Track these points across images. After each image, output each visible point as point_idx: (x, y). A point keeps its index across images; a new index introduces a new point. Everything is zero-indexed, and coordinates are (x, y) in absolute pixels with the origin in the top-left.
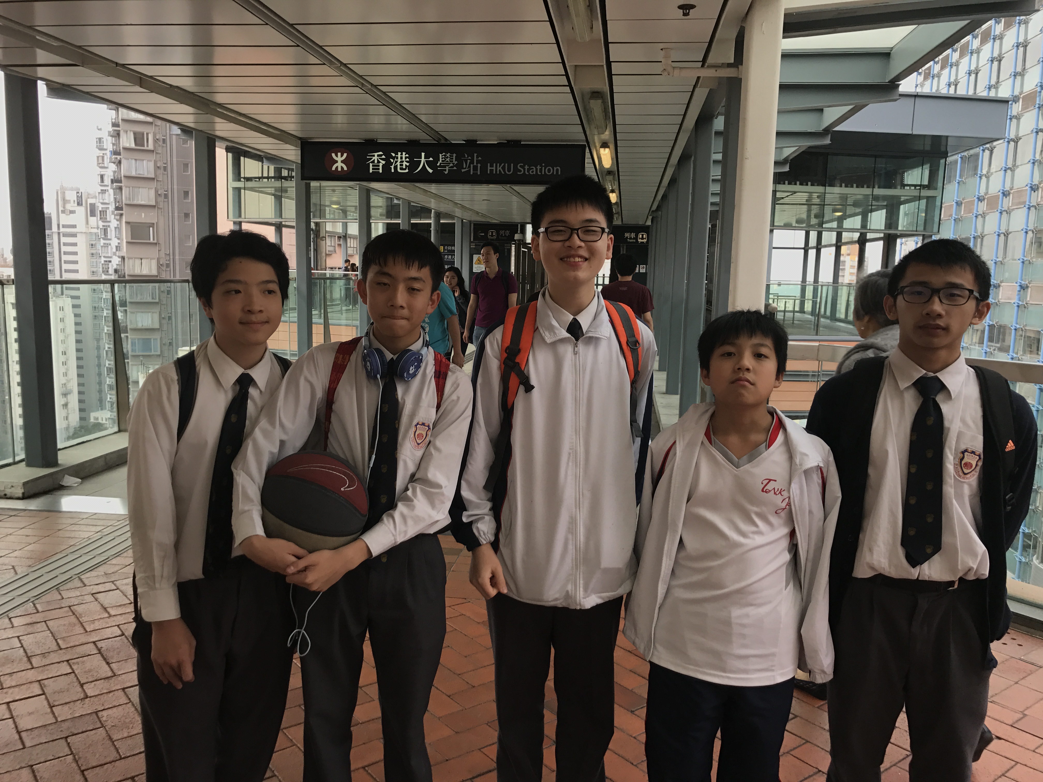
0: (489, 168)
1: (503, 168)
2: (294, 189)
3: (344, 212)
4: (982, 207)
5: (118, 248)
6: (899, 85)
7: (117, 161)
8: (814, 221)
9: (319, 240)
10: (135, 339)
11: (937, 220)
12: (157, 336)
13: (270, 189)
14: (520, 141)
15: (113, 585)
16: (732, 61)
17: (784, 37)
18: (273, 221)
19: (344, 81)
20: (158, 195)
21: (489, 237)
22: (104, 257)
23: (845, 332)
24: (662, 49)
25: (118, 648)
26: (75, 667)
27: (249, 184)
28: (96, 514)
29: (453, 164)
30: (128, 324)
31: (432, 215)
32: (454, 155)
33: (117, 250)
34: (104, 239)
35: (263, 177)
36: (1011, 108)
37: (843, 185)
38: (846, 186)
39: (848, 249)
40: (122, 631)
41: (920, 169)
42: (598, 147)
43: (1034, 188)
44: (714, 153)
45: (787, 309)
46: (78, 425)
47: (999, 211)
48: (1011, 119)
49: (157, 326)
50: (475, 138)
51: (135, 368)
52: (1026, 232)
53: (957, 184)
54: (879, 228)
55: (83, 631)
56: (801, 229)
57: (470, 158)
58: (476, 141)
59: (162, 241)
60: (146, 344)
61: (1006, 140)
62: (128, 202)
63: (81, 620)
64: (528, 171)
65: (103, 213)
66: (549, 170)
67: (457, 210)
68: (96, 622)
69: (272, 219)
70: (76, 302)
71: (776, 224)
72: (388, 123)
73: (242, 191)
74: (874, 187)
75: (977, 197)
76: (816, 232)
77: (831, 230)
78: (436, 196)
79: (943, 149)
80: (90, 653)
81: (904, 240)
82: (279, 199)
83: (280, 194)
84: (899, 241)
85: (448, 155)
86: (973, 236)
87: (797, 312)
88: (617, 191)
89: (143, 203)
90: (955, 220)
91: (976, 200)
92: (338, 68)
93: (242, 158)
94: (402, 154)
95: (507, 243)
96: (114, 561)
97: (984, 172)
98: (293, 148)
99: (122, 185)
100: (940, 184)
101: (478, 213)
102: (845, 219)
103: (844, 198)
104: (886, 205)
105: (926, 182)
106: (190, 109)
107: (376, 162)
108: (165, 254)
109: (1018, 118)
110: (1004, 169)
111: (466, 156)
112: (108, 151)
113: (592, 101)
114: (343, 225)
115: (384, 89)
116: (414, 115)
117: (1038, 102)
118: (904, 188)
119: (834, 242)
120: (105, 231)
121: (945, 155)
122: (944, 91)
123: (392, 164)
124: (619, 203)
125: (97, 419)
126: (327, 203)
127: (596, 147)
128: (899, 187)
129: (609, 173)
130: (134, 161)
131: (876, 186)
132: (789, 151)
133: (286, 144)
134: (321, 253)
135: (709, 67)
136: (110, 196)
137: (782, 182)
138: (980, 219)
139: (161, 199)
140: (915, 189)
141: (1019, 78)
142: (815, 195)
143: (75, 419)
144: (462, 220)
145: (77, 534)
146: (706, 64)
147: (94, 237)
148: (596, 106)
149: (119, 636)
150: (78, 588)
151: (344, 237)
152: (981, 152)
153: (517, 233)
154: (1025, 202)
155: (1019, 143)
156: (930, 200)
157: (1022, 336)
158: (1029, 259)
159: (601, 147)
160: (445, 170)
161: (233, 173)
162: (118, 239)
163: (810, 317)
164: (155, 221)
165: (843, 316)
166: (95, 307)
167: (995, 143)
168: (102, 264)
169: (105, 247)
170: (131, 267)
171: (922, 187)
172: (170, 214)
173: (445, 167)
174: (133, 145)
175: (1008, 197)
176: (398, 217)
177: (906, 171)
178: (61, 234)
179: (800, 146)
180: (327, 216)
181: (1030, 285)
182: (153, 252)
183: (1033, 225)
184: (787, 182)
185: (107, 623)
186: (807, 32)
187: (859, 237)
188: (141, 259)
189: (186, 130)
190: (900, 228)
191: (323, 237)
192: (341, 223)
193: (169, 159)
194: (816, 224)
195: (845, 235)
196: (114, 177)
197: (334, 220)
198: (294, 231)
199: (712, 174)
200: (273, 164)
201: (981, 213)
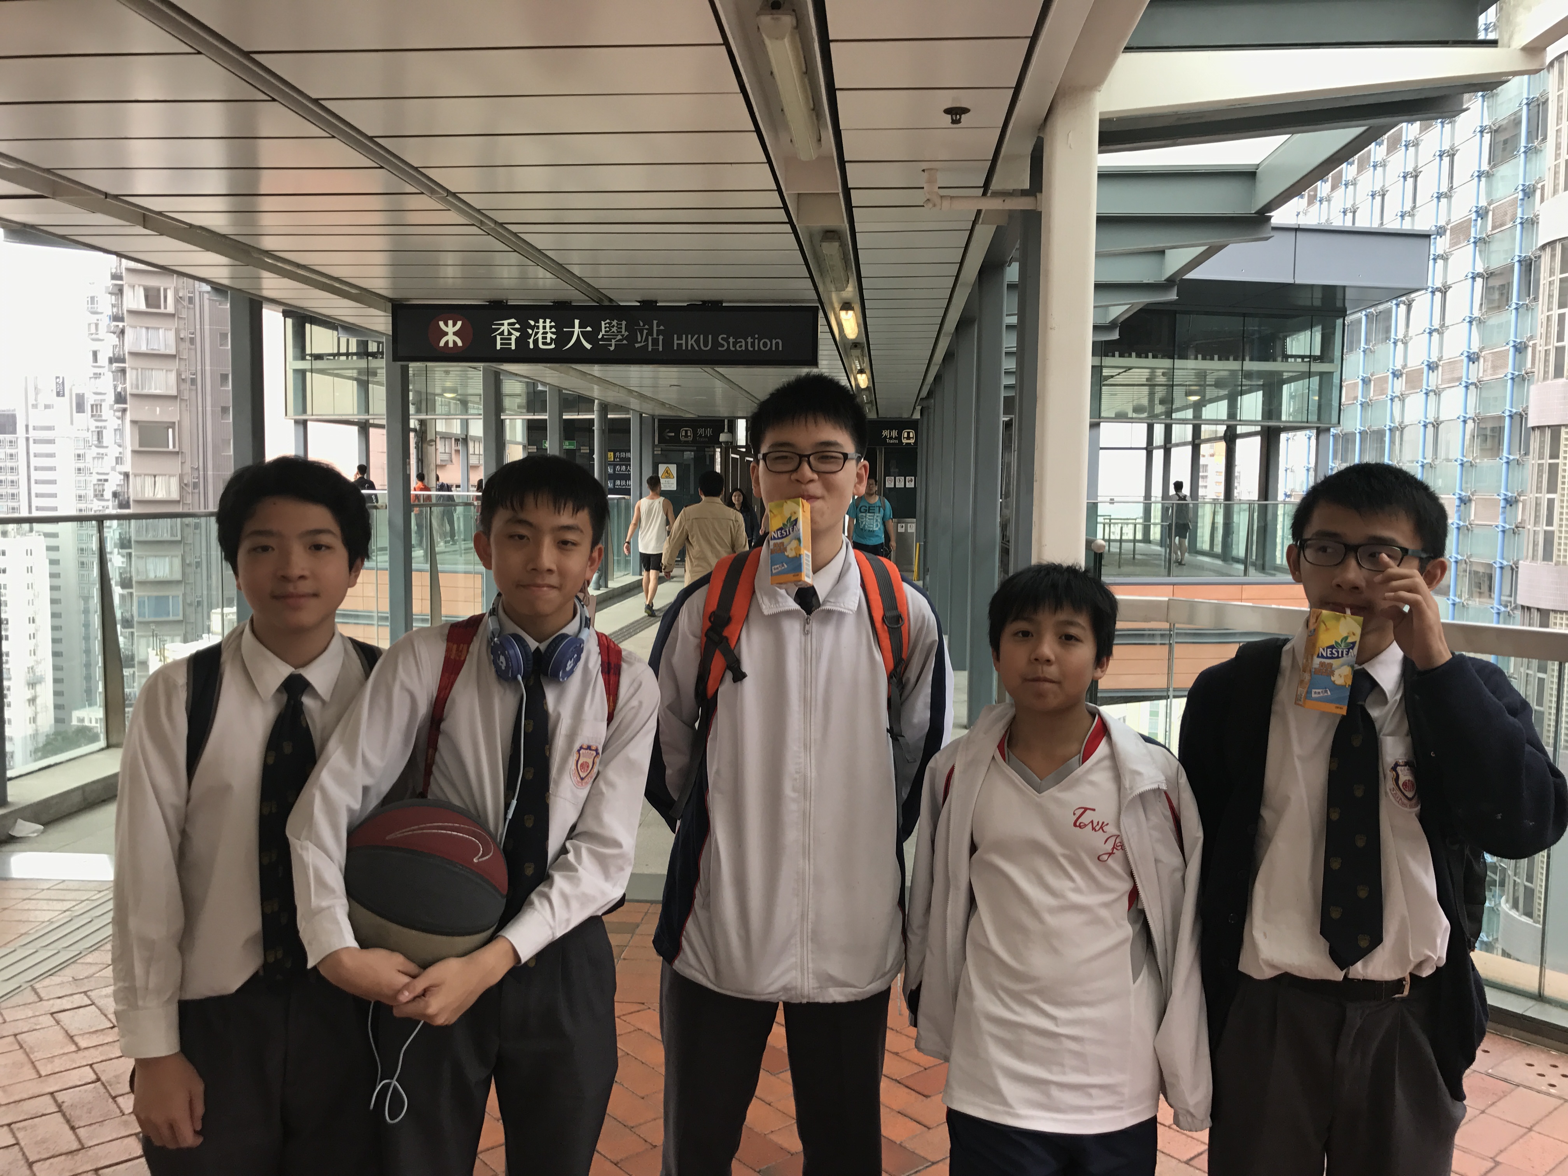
0: (676, 342)
1: (697, 341)
2: (384, 371)
3: (464, 403)
4: (1399, 385)
5: (119, 460)
6: (1270, 217)
7: (118, 331)
8: (1159, 409)
9: (425, 446)
10: (144, 597)
11: (1335, 404)
12: (179, 592)
13: (350, 371)
14: (721, 302)
15: (86, 998)
16: (1027, 186)
17: (1100, 152)
18: (356, 418)
19: (453, 217)
20: (180, 380)
21: (683, 439)
22: (98, 473)
23: (1211, 570)
24: (923, 171)
25: (89, 1103)
26: (20, 1135)
27: (319, 364)
28: (64, 881)
29: (622, 336)
30: (134, 574)
31: (595, 408)
32: (624, 323)
33: (117, 463)
34: (97, 446)
35: (339, 354)
36: (1435, 243)
37: (1200, 356)
38: (1204, 358)
39: (1212, 447)
40: (96, 1074)
41: (1308, 333)
42: (837, 309)
43: (1473, 358)
44: (1007, 315)
45: (1124, 538)
46: (53, 730)
47: (1424, 391)
48: (1435, 259)
49: (178, 576)
50: (654, 299)
51: (143, 641)
52: (1465, 422)
53: (1362, 353)
54: (1254, 419)
55: (35, 1076)
56: (1140, 420)
57: (647, 327)
58: (656, 302)
59: (186, 449)
60: (161, 603)
61: (1430, 290)
62: (135, 391)
63: (32, 1056)
64: (734, 346)
65: (96, 408)
66: (765, 345)
67: (632, 400)
68: (56, 1060)
69: (353, 415)
70: (52, 542)
71: (1103, 415)
72: (523, 277)
73: (308, 374)
74: (1243, 360)
75: (1391, 371)
76: (1163, 426)
77: (1184, 421)
78: (601, 381)
79: (1339, 304)
80: (45, 1112)
81: (1291, 434)
82: (364, 385)
83: (365, 378)
84: (1283, 436)
85: (615, 323)
86: (1388, 427)
87: (1139, 541)
88: (868, 371)
89: (158, 392)
90: (1361, 404)
91: (1391, 376)
92: (444, 200)
93: (308, 326)
94: (545, 322)
95: (709, 447)
96: (89, 959)
97: (1400, 336)
98: (382, 313)
99: (126, 365)
100: (1337, 353)
101: (663, 404)
102: (1205, 406)
103: (1202, 375)
104: (1263, 385)
105: (1317, 352)
106: (223, 260)
107: (506, 333)
108: (192, 468)
109: (1445, 258)
110: (1428, 331)
111: (641, 324)
112: (105, 314)
113: (824, 244)
114: (461, 422)
115: (514, 228)
116: (561, 265)
117: (1473, 235)
118: (1287, 361)
119: (1190, 439)
120: (100, 434)
121: (1343, 313)
122: (1338, 222)
123: (530, 336)
124: (872, 388)
125: (82, 720)
126: (438, 391)
127: (834, 309)
128: (1279, 359)
129: (856, 346)
130: (144, 330)
131: (1247, 358)
132: (1118, 309)
133: (370, 307)
134: (429, 466)
135: (996, 194)
136: (107, 385)
137: (1110, 354)
138: (1397, 403)
139: (186, 386)
140: (1303, 361)
141: (1444, 201)
142: (1159, 372)
143: (47, 721)
144: (641, 415)
145: (32, 916)
146: (990, 192)
147: (81, 444)
148: (831, 249)
149: (93, 1082)
150: (30, 1004)
151: (464, 440)
152: (1394, 307)
153: (723, 431)
154: (1461, 378)
155: (1448, 293)
156: (1325, 377)
157: (1465, 571)
158: (1471, 459)
159: (842, 309)
160: (611, 345)
161: (294, 346)
162: (120, 446)
163: (1159, 548)
164: (176, 419)
165: (1206, 547)
166: (82, 550)
167: (1413, 295)
168: (94, 485)
169: (98, 458)
170: (139, 488)
171: (1312, 358)
172: (200, 409)
173: (610, 340)
174: (142, 307)
175: (1436, 372)
176: (543, 410)
177: (1289, 336)
178: (31, 441)
179: (1133, 304)
180: (439, 409)
181: (1475, 498)
182: (174, 466)
183: (1473, 411)
184: (1117, 354)
185: (74, 1061)
186: (1135, 145)
187: (1226, 431)
188: (155, 476)
189: (218, 289)
190: (1284, 418)
191: (432, 441)
192: (459, 421)
193: (198, 327)
194: (1161, 414)
195: (1204, 428)
196: (114, 354)
197: (448, 417)
198: (384, 431)
199: (1005, 345)
200: (354, 336)
201: (1399, 394)
